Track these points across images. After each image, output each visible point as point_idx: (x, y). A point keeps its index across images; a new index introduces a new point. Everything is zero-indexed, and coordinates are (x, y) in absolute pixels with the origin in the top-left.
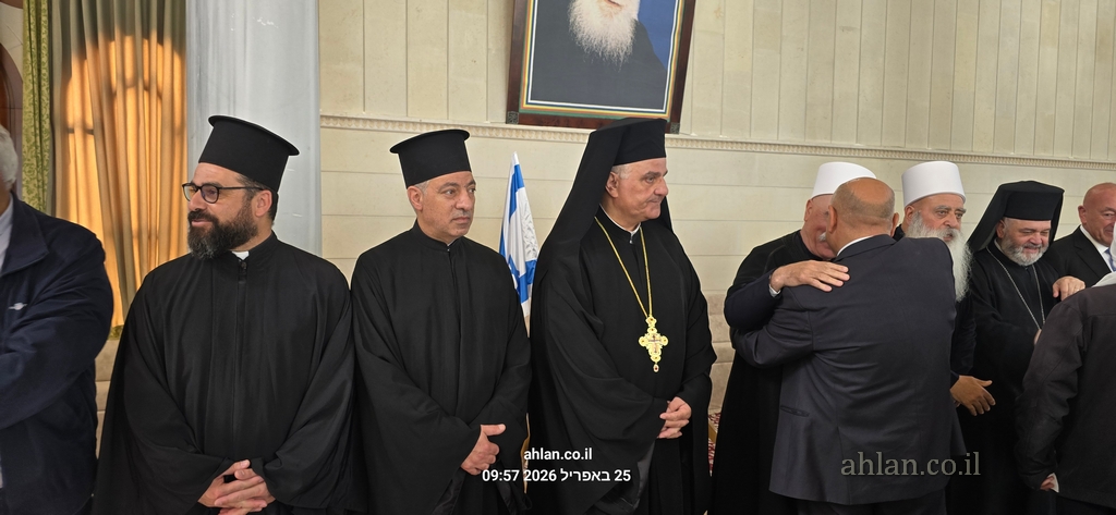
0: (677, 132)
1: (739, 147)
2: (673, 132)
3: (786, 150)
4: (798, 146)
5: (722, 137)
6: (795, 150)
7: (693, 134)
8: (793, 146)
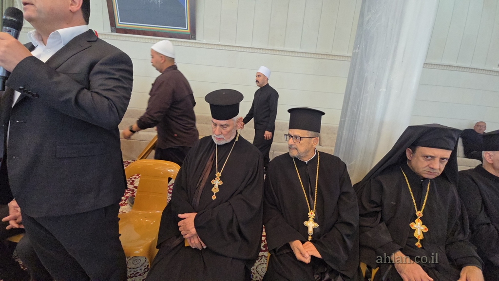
0: (194, 39)
1: (229, 48)
2: (192, 39)
3: (256, 51)
4: (263, 49)
5: (219, 43)
6: (261, 51)
7: (204, 41)
8: (260, 49)
